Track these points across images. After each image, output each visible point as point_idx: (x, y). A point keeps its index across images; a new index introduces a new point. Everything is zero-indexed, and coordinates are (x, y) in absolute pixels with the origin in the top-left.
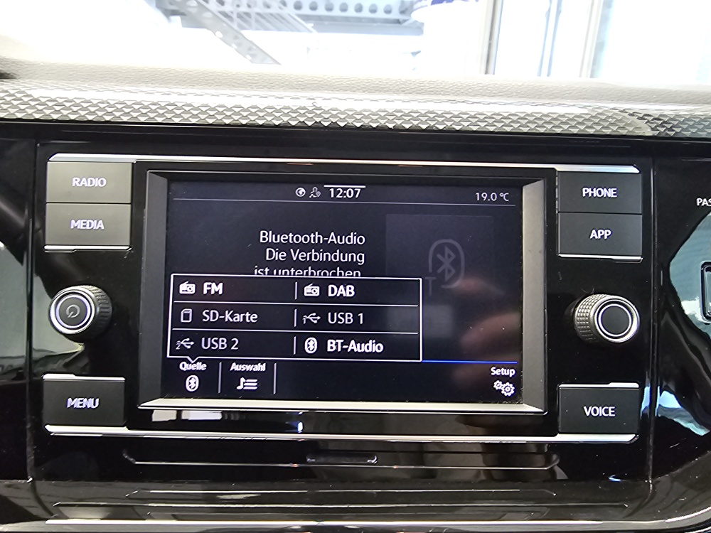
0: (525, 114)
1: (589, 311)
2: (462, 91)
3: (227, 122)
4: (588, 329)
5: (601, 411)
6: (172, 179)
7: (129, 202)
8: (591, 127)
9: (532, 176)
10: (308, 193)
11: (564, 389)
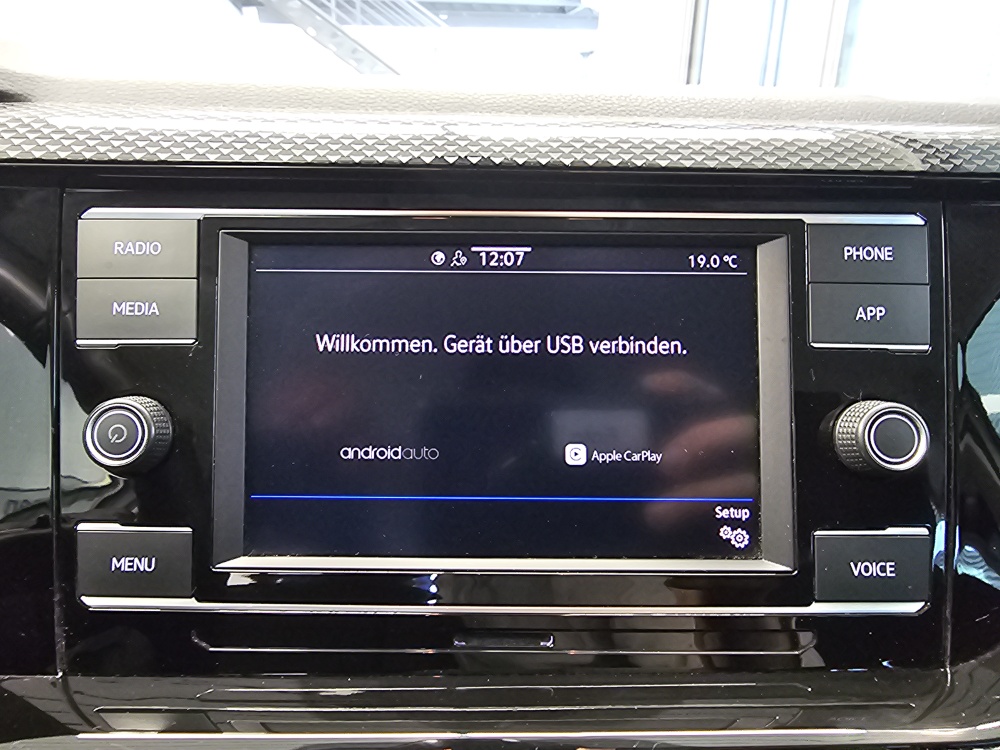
0: (759, 142)
1: (856, 425)
2: (667, 109)
3: (333, 159)
4: (855, 451)
5: (874, 569)
6: (254, 241)
7: (195, 276)
8: (855, 160)
9: (770, 231)
10: (448, 259)
11: (823, 539)
